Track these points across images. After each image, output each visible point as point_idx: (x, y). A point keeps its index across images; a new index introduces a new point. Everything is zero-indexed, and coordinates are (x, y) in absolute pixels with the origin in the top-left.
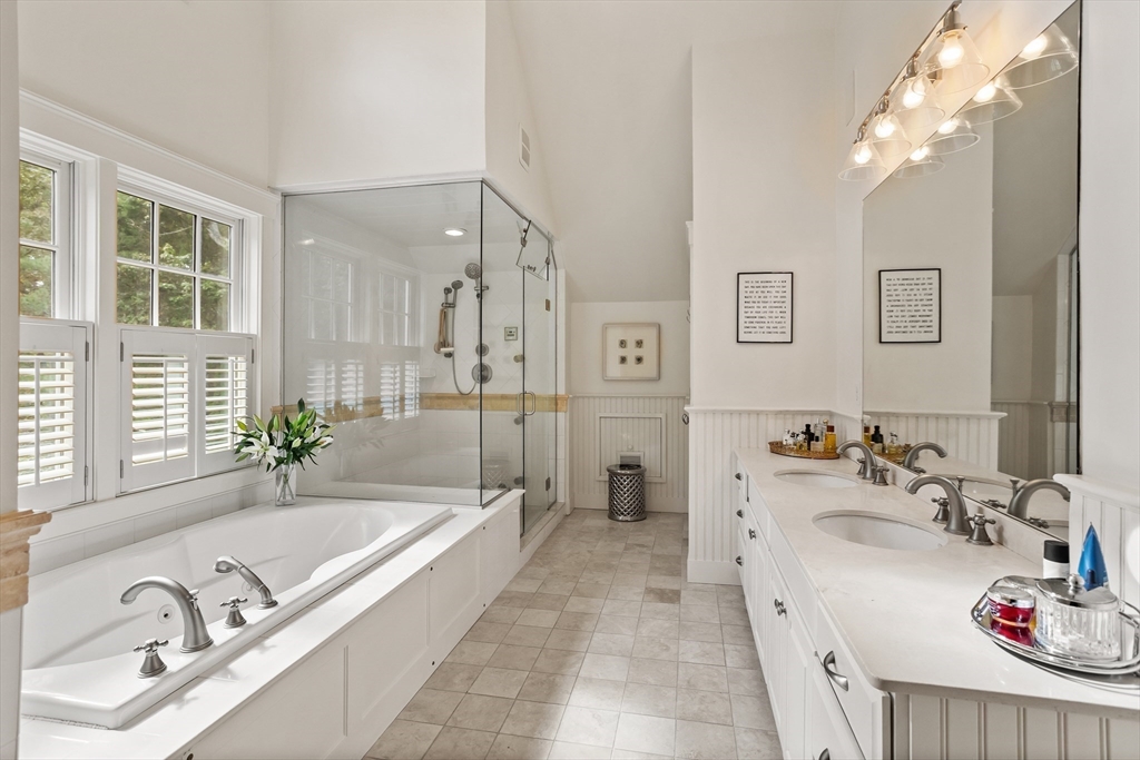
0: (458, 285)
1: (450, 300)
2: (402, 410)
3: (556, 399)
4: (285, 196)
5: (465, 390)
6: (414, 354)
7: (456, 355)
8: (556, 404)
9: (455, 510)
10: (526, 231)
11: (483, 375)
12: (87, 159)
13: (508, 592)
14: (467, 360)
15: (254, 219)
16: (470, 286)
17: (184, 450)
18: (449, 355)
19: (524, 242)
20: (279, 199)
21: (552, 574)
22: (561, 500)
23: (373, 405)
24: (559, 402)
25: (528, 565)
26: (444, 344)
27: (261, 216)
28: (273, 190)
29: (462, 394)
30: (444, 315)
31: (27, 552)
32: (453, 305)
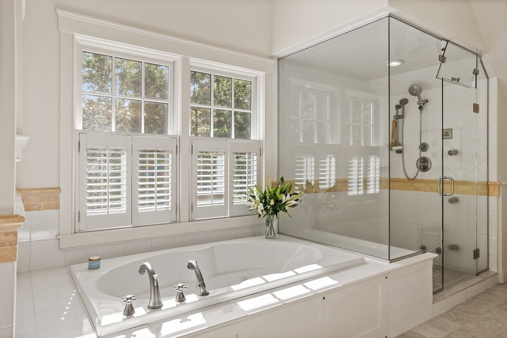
0: (404, 102)
1: (400, 112)
2: (366, 187)
3: (488, 185)
4: (279, 59)
5: (411, 176)
6: (375, 151)
7: (405, 152)
8: (488, 190)
9: (367, 259)
10: (444, 50)
11: (424, 165)
12: (178, 58)
13: (413, 333)
14: (412, 154)
15: (261, 75)
16: (413, 101)
17: (223, 201)
18: (400, 152)
19: (442, 59)
20: (275, 62)
21: (461, 330)
22: (493, 269)
23: (342, 184)
24: (491, 187)
25: (441, 316)
26: (396, 144)
27: (264, 73)
28: (272, 57)
29: (409, 179)
30: (396, 124)
31: (16, 235)
32: (402, 117)
